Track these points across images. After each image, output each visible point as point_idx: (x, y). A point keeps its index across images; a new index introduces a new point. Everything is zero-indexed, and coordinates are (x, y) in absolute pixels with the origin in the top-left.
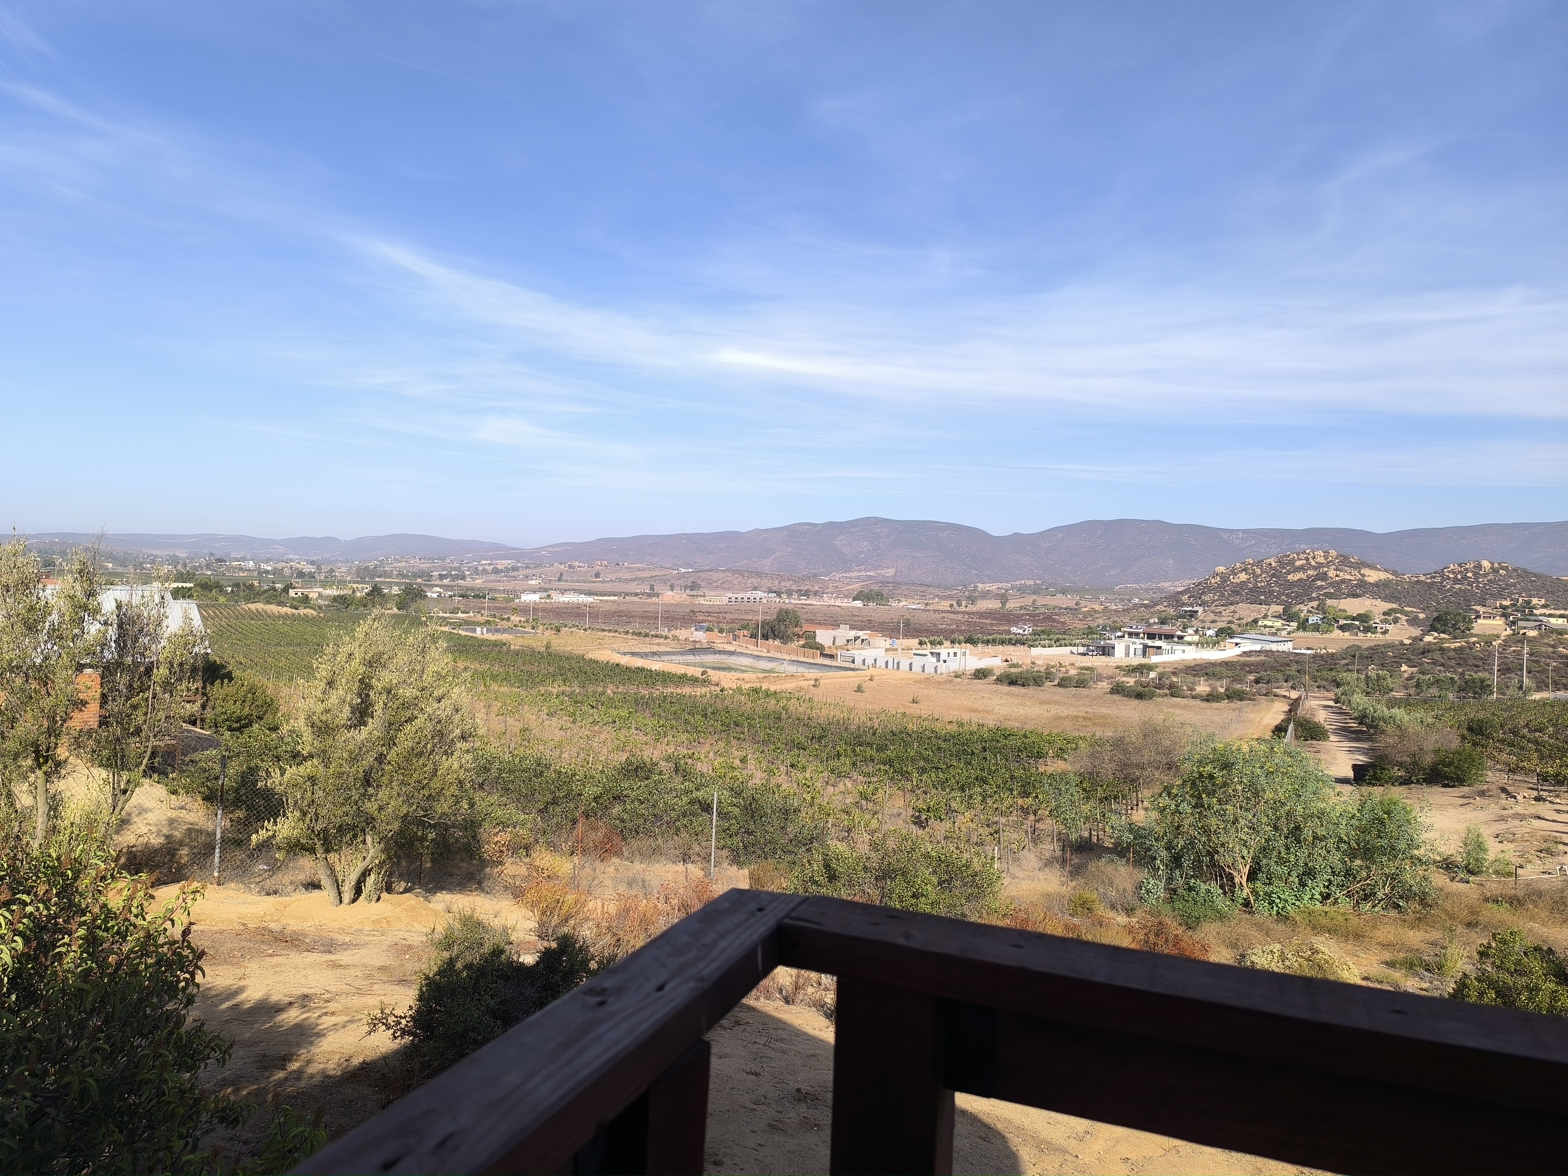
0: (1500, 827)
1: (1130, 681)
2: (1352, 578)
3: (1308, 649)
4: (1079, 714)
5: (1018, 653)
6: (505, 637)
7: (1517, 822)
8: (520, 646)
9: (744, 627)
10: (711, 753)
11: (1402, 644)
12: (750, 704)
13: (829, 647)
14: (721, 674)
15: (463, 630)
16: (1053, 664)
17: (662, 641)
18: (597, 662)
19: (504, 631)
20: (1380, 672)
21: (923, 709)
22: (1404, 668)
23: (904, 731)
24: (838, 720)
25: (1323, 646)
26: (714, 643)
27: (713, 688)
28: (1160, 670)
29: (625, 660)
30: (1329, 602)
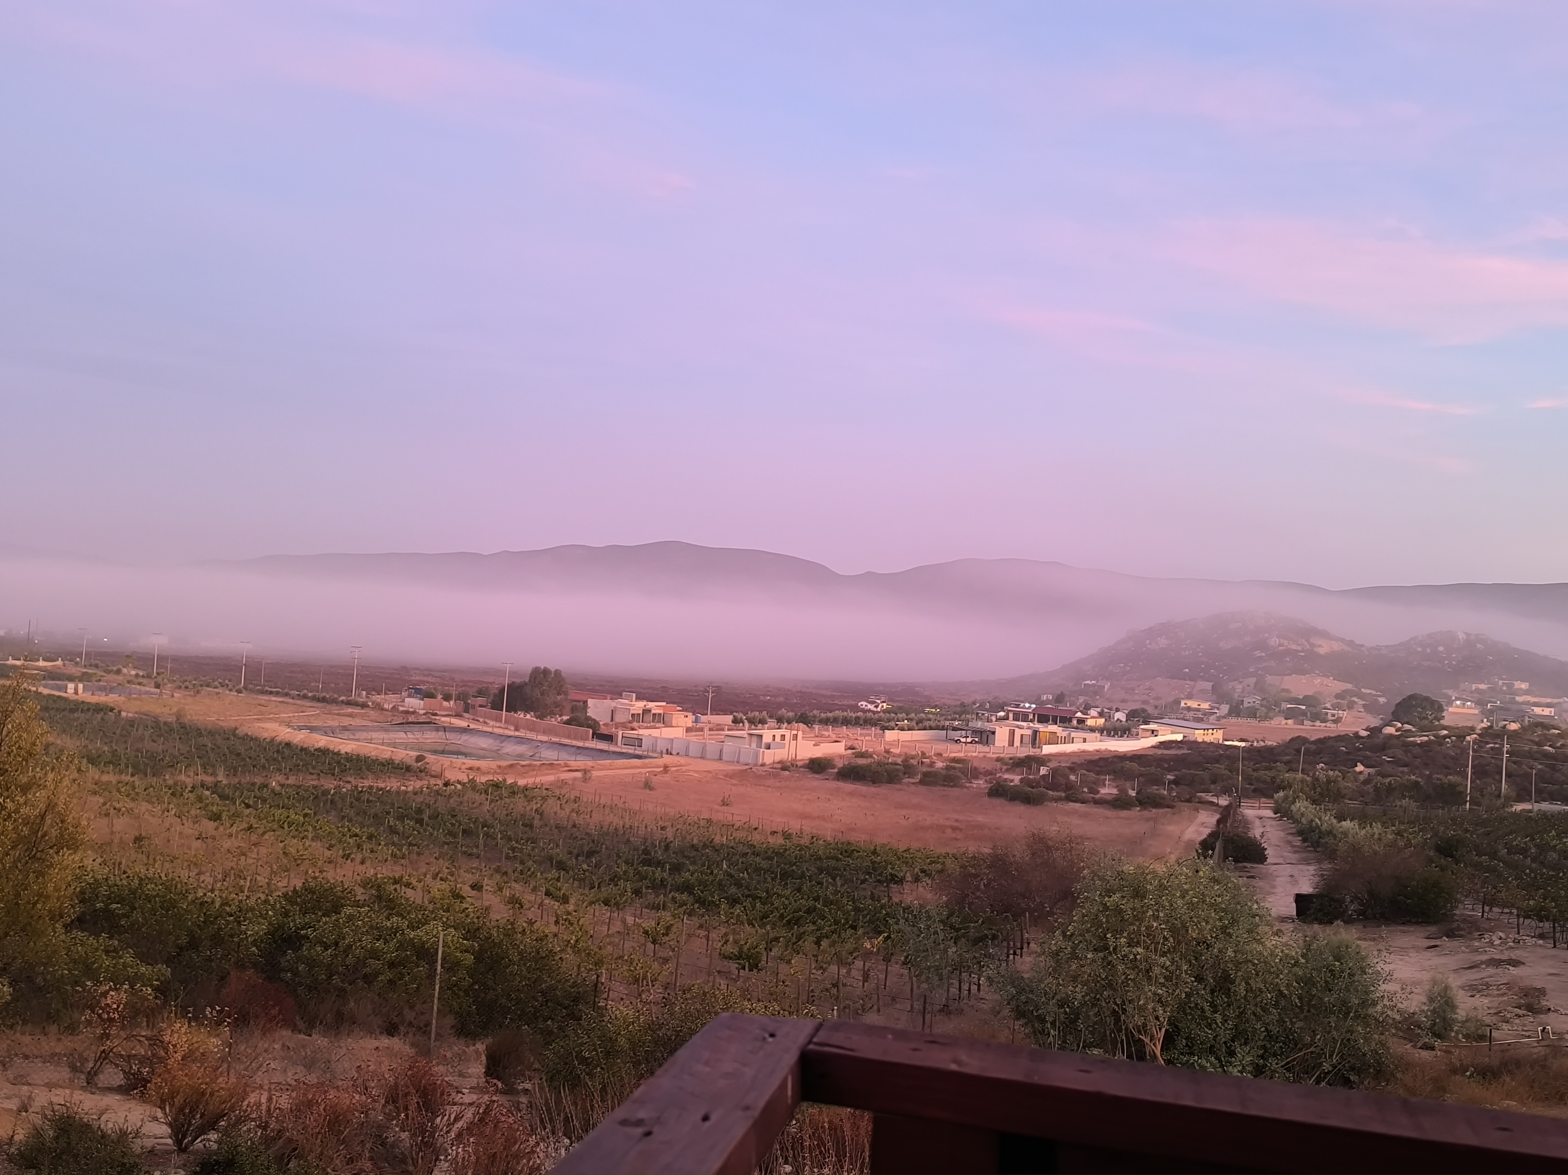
0: (1473, 976)
1: (1015, 779)
2: (1299, 648)
3: (1242, 740)
4: (947, 823)
5: (867, 738)
6: (111, 699)
7: (1491, 970)
8: (136, 713)
9: (481, 693)
10: (428, 876)
11: (1356, 735)
12: (487, 807)
13: (605, 725)
14: (445, 760)
15: (45, 686)
16: (914, 753)
17: (357, 710)
18: (257, 739)
19: (111, 690)
20: (1331, 773)
21: (737, 814)
22: (1360, 768)
23: (709, 844)
24: (616, 829)
25: (1260, 737)
26: (436, 715)
27: (433, 781)
28: (1053, 764)
29: (299, 737)
30: (1269, 679)
